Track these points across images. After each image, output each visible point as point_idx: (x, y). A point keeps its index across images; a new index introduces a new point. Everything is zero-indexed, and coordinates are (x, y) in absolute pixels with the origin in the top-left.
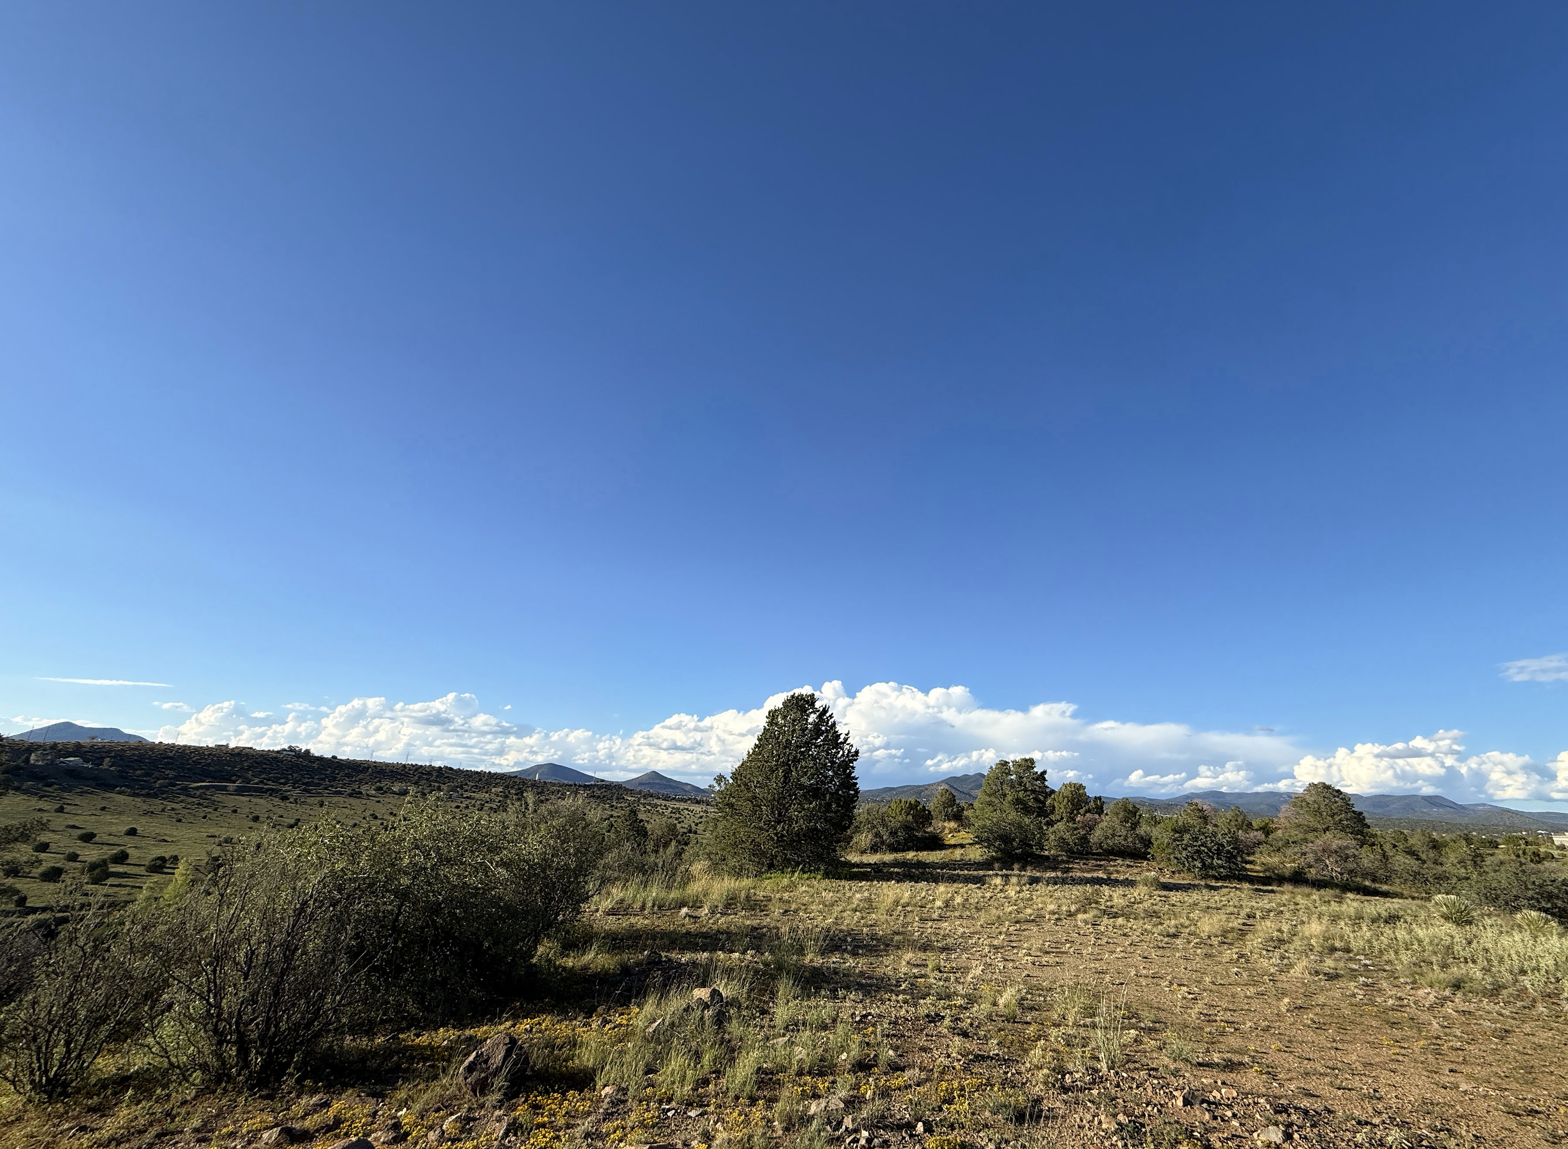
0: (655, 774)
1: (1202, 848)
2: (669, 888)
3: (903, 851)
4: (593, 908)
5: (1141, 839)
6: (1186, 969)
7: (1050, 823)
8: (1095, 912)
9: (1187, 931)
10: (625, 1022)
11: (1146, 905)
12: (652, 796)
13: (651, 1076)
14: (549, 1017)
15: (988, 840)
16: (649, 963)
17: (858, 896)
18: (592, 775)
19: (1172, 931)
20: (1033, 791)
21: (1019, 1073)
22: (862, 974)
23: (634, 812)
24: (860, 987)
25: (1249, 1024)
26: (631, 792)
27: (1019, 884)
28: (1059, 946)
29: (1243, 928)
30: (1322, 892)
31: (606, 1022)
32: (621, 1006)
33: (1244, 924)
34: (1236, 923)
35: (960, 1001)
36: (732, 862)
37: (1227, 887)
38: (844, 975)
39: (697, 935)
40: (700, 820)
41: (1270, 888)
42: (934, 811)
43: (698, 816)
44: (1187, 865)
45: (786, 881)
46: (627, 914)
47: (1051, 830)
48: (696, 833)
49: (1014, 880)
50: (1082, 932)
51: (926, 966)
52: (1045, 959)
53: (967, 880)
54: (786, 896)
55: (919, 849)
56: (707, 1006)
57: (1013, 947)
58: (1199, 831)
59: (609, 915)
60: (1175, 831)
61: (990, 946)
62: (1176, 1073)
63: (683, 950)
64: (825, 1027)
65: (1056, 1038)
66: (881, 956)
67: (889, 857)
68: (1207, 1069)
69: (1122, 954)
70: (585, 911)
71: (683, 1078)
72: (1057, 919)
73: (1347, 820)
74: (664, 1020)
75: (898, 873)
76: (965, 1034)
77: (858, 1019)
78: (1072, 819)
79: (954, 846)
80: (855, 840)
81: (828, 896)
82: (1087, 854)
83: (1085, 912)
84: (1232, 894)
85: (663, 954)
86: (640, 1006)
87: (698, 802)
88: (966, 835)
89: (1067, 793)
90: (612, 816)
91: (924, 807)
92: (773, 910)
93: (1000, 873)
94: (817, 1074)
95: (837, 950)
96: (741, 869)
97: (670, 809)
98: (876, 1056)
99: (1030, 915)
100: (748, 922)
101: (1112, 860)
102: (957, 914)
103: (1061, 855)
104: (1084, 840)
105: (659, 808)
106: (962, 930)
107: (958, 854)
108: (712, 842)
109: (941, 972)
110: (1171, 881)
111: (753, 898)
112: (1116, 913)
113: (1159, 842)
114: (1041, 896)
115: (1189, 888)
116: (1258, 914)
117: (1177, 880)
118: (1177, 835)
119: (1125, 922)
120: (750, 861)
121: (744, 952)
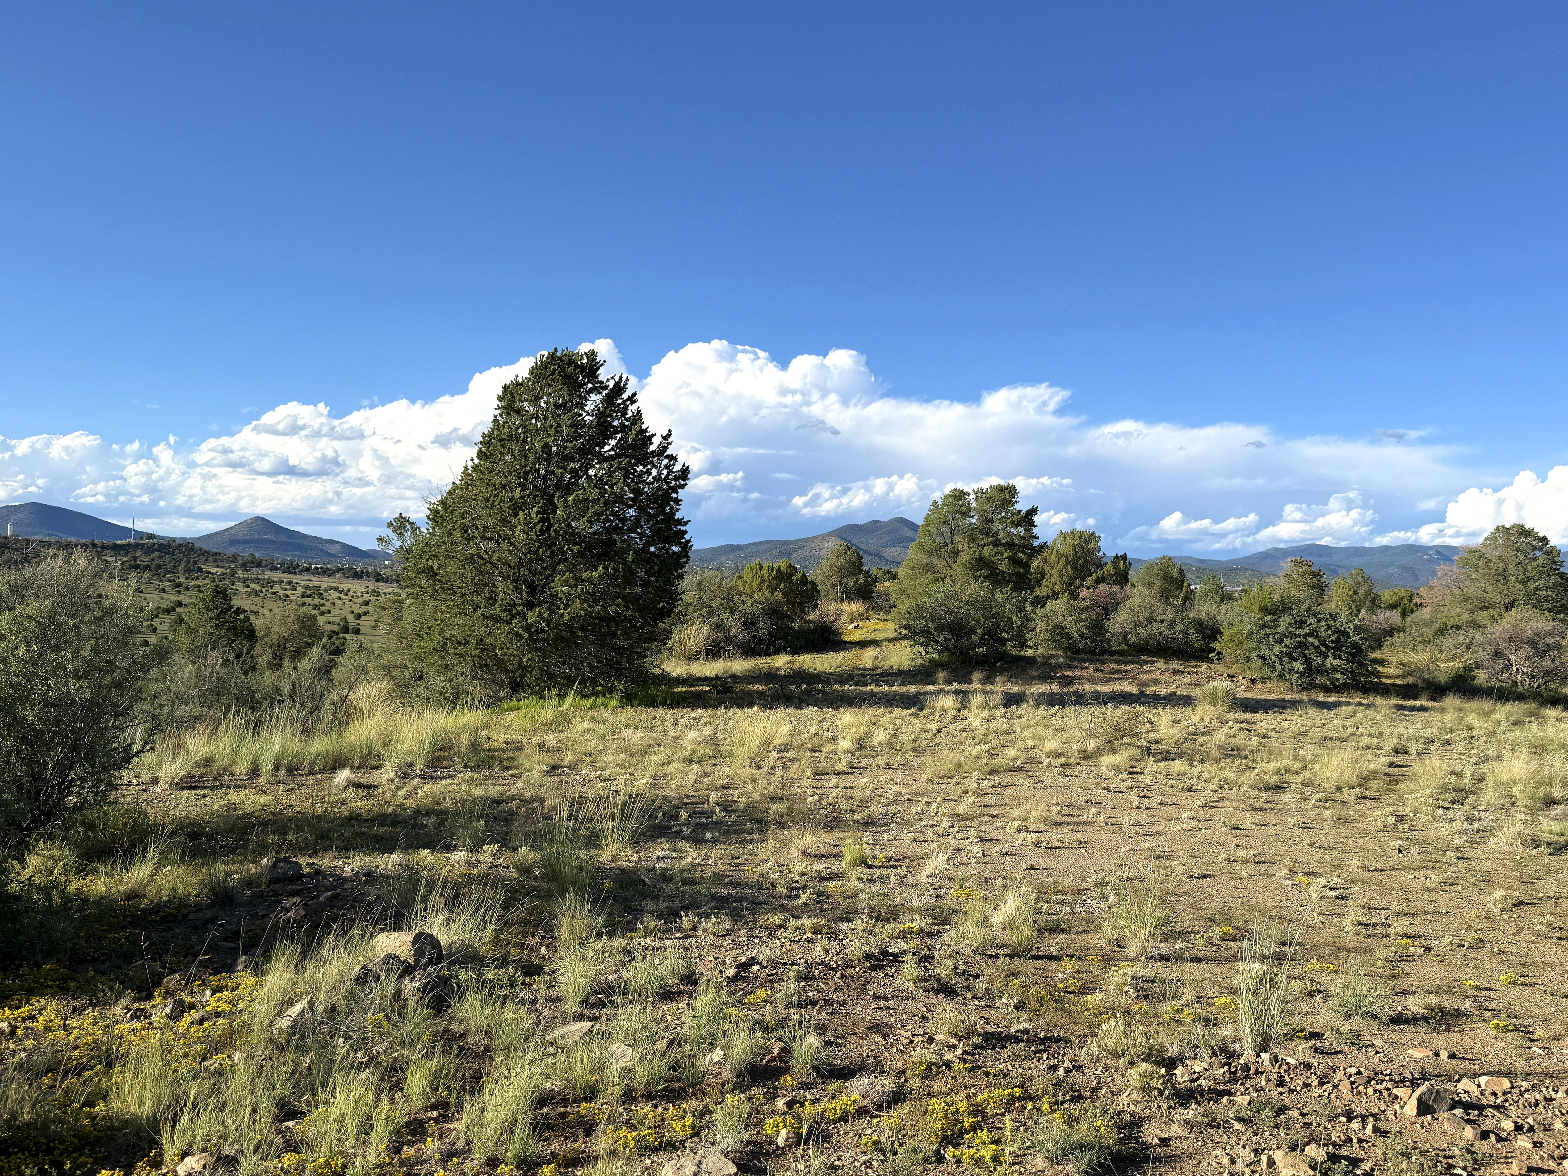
0: (262, 523)
1: (1311, 640)
2: (307, 732)
3: (767, 654)
4: (146, 777)
5: (1199, 625)
6: (1311, 845)
7: (1040, 602)
8: (1132, 751)
9: (1299, 779)
10: (225, 1007)
11: (1220, 736)
12: (259, 565)
13: (290, 1124)
14: (53, 1004)
15: (926, 632)
16: (273, 881)
17: (693, 734)
18: (128, 524)
19: (1274, 779)
20: (1010, 545)
21: (1078, 1068)
22: (717, 878)
23: (221, 594)
24: (720, 904)
25: (1448, 939)
26: (215, 557)
27: (985, 705)
28: (1075, 812)
29: (1392, 770)
30: (1508, 707)
31: (180, 1010)
32: (216, 972)
33: (1391, 765)
34: (1379, 763)
35: (919, 922)
36: (439, 682)
37: (1348, 704)
38: (685, 882)
39: (373, 820)
40: (364, 609)
41: (1418, 703)
42: (823, 583)
43: (360, 600)
44: (1279, 668)
45: (548, 714)
46: (222, 786)
47: (1040, 612)
48: (357, 632)
49: (977, 700)
50: (1112, 786)
51: (838, 856)
52: (1055, 836)
53: (890, 701)
54: (551, 739)
55: (795, 651)
56: (408, 970)
57: (993, 817)
58: (1309, 610)
59: (182, 789)
60: (1265, 610)
61: (950, 815)
62: (1356, 1040)
63: (346, 848)
64: (667, 995)
65: (1119, 987)
66: (751, 842)
67: (741, 665)
68: (1406, 1027)
69: (1194, 824)
70: (130, 783)
71: (366, 1128)
72: (1063, 765)
73: (1547, 588)
74: (311, 1004)
75: (761, 693)
76: (947, 990)
77: (731, 972)
78: (1074, 596)
79: (863, 644)
80: (675, 636)
81: (635, 737)
82: (1101, 653)
83: (1114, 752)
84: (1360, 715)
85: (303, 861)
86: (259, 971)
87: (358, 576)
88: (881, 625)
89: (1066, 549)
90: (180, 604)
91: (804, 576)
92: (527, 765)
93: (947, 688)
94: (663, 1098)
95: (662, 835)
96: (457, 694)
97: (300, 590)
98: (784, 1050)
99: (1015, 759)
100: (478, 792)
101: (1146, 662)
102: (881, 761)
103: (1058, 656)
104: (1098, 627)
105: (277, 588)
106: (894, 789)
107: (868, 657)
108: (392, 646)
109: (870, 867)
110: (1249, 695)
111: (486, 746)
112: (1168, 752)
113: (1234, 630)
114: (1029, 726)
115: (1284, 708)
116: (1413, 748)
117: (1259, 693)
118: (1268, 618)
119: (1188, 768)
120: (474, 678)
121: (475, 848)
